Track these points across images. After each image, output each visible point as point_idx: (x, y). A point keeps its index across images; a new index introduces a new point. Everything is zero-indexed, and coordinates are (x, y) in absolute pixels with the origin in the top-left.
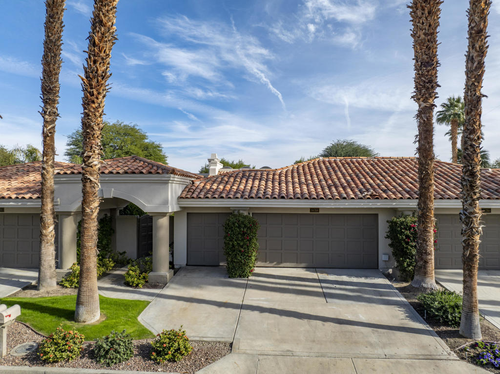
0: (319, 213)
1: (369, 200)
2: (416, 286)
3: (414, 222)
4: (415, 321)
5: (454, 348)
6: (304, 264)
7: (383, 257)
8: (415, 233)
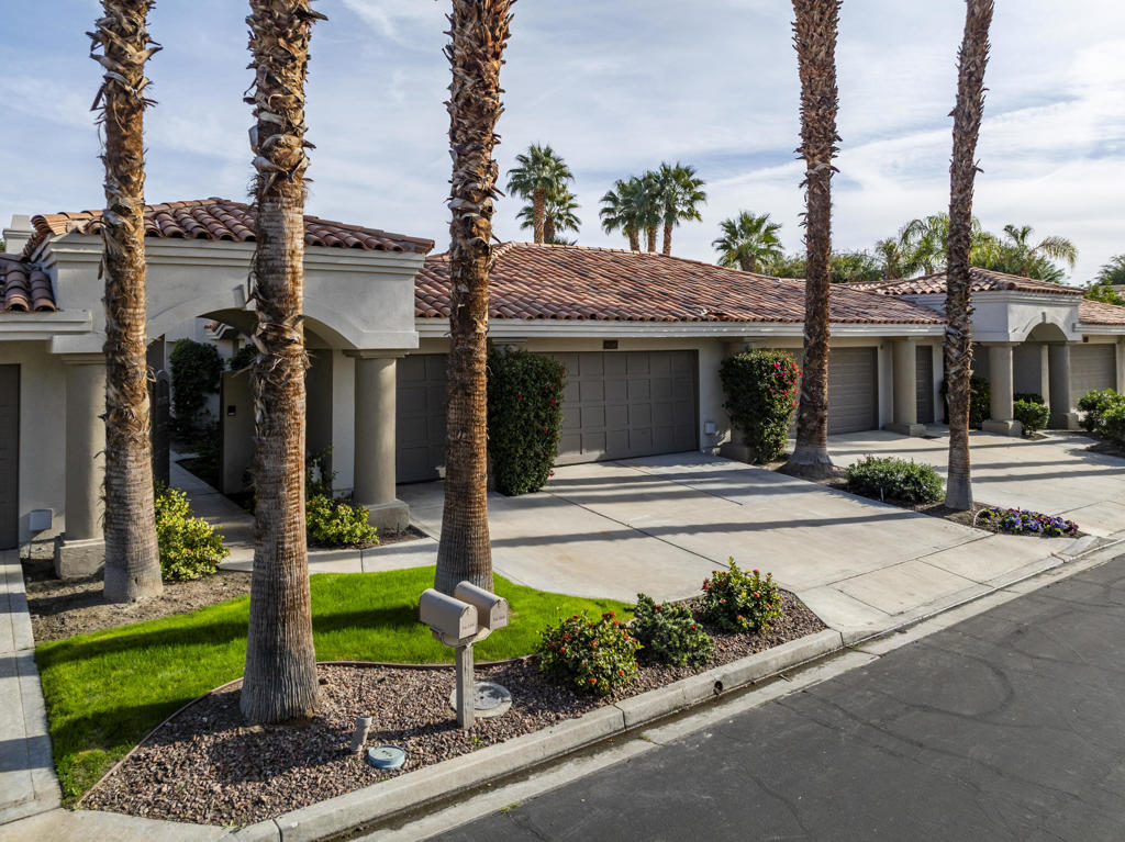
0: (618, 350)
1: (714, 324)
2: (808, 463)
3: (777, 359)
4: (879, 506)
5: (969, 523)
6: (596, 454)
7: (706, 428)
8: (780, 379)
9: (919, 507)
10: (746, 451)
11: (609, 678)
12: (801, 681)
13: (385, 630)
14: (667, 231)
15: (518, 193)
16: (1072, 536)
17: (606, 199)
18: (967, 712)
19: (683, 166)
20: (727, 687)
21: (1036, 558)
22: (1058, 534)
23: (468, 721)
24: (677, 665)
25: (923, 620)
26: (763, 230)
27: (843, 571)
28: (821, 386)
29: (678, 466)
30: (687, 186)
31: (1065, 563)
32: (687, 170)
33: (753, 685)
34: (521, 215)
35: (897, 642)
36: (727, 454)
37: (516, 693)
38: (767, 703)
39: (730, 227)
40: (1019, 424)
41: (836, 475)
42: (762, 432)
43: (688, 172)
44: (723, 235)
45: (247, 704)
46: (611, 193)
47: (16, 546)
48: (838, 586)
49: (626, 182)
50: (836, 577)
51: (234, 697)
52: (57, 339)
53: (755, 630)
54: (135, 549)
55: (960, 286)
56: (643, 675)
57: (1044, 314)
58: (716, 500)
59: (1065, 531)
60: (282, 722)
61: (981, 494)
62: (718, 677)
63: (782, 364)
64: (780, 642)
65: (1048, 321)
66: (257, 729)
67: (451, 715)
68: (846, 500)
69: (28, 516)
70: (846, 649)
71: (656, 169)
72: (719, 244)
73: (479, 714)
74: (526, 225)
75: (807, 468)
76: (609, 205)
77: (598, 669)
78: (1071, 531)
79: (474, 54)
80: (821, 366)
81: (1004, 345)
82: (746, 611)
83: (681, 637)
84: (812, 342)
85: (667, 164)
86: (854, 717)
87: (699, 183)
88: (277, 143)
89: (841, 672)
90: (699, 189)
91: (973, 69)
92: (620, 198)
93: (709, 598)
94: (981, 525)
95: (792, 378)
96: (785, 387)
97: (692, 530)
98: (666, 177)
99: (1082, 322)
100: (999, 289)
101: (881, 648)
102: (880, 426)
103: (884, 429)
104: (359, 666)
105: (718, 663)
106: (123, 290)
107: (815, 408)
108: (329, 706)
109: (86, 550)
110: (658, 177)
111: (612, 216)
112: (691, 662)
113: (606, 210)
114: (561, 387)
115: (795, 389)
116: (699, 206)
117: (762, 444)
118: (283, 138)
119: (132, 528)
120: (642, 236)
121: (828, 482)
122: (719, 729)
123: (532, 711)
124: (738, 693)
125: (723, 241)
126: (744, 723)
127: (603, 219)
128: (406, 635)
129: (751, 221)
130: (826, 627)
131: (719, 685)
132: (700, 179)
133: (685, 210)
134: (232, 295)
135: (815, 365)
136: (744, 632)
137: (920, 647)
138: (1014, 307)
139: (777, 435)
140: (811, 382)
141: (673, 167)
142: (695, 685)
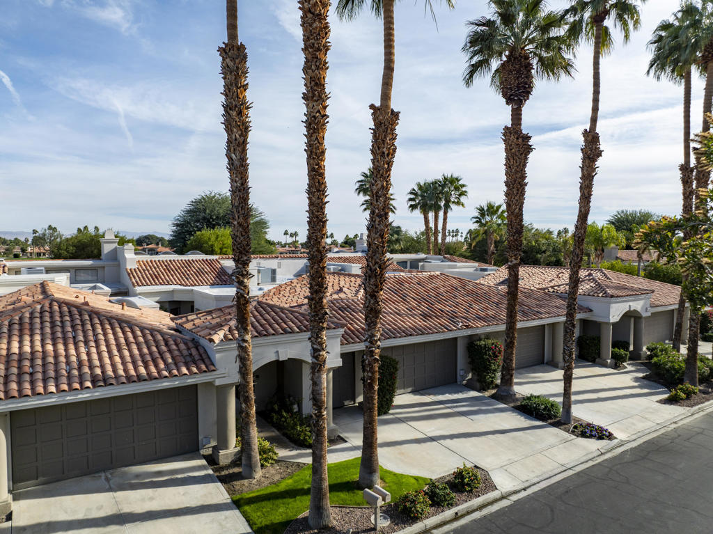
1: (464, 330)
2: (505, 394)
3: (493, 344)
4: (532, 420)
5: (568, 432)
6: (410, 389)
7: (460, 373)
8: (494, 353)
9: (549, 421)
10: (478, 385)
11: (421, 514)
12: (485, 512)
13: (344, 493)
14: (445, 213)
15: (361, 194)
16: (609, 439)
17: (411, 193)
18: (536, 526)
19: (455, 176)
20: (459, 514)
21: (591, 451)
22: (603, 439)
23: (378, 528)
24: (443, 506)
25: (534, 484)
26: (499, 213)
27: (510, 459)
28: (512, 360)
29: (447, 395)
30: (457, 189)
31: (602, 454)
32: (457, 179)
33: (468, 513)
34: (363, 204)
35: (523, 495)
36: (470, 386)
37: (391, 518)
38: (472, 521)
39: (481, 210)
40: (614, 361)
41: (517, 400)
42: (485, 378)
43: (458, 180)
44: (477, 214)
45: (311, 522)
46: (414, 190)
47: (198, 450)
48: (505, 468)
49: (422, 184)
50: (505, 463)
51: (305, 519)
52: (217, 380)
53: (471, 491)
54: (254, 460)
55: (571, 330)
56: (431, 510)
57: (630, 306)
58: (463, 418)
59: (607, 437)
60: (323, 529)
61: (579, 412)
62: (456, 511)
63: (496, 346)
64: (479, 496)
65: (632, 309)
66: (316, 531)
67: (372, 526)
68: (519, 417)
69: (202, 440)
70: (503, 498)
71: (440, 178)
72: (475, 220)
73: (381, 526)
74: (365, 209)
75: (504, 396)
76: (412, 196)
77: (417, 511)
78: (610, 436)
79: (374, 291)
80: (512, 352)
81: (608, 324)
82: (468, 485)
83: (444, 496)
84: (508, 341)
85: (446, 175)
86: (498, 527)
87: (463, 186)
88: (320, 355)
89: (499, 508)
90: (464, 189)
91: (580, 235)
92: (419, 192)
93: (455, 478)
94: (573, 432)
95: (500, 352)
96: (497, 356)
97: (452, 437)
98: (445, 183)
99: (651, 307)
100: (606, 296)
101: (515, 498)
102: (545, 362)
103: (547, 363)
104: (340, 507)
105: (457, 505)
106: (246, 370)
107: (509, 370)
108: (335, 523)
109: (227, 454)
110: (440, 182)
111: (413, 203)
112: (448, 505)
113: (411, 200)
114: (397, 370)
115: (501, 357)
116: (463, 199)
117: (485, 382)
118: (321, 353)
119: (253, 453)
120: (431, 215)
121: (512, 405)
122: (455, 531)
123: (397, 524)
124: (463, 516)
125: (477, 218)
126: (463, 527)
127: (409, 205)
128: (352, 495)
129: (493, 207)
130: (497, 489)
131: (456, 513)
132: (464, 183)
133: (456, 201)
134: (274, 355)
135: (509, 351)
136: (467, 492)
137: (529, 498)
138: (613, 305)
139: (493, 378)
140: (507, 358)
141: (449, 176)
142: (449, 513)
